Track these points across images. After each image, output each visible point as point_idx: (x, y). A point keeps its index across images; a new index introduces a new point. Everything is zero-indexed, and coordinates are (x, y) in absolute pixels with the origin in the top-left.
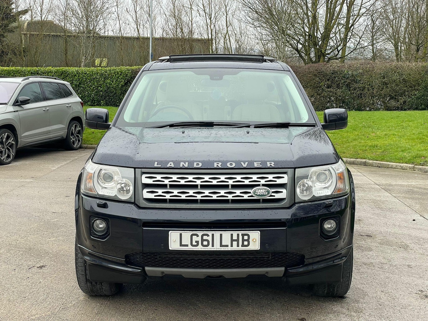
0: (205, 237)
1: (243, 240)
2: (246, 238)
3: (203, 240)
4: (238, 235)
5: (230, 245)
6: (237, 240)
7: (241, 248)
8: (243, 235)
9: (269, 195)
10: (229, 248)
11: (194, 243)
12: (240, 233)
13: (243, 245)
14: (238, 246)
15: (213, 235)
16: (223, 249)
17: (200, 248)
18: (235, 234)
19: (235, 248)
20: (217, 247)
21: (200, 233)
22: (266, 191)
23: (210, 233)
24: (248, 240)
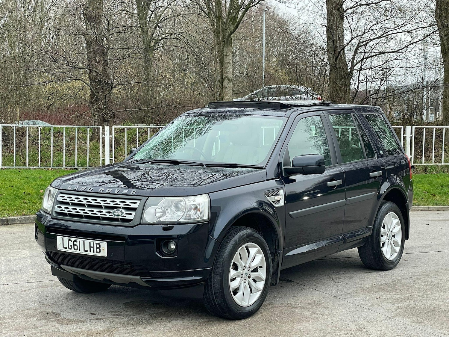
0: (75, 243)
1: (97, 248)
2: (98, 246)
3: (74, 245)
4: (94, 243)
5: (89, 251)
6: (93, 247)
7: (95, 254)
8: (97, 244)
9: (122, 215)
10: (88, 253)
11: (70, 247)
12: (95, 242)
13: (97, 252)
14: (94, 252)
15: (79, 241)
16: (85, 253)
17: (73, 251)
18: (92, 242)
19: (92, 253)
20: (82, 252)
21: (73, 239)
22: (121, 212)
23: (78, 240)
24: (99, 248)
